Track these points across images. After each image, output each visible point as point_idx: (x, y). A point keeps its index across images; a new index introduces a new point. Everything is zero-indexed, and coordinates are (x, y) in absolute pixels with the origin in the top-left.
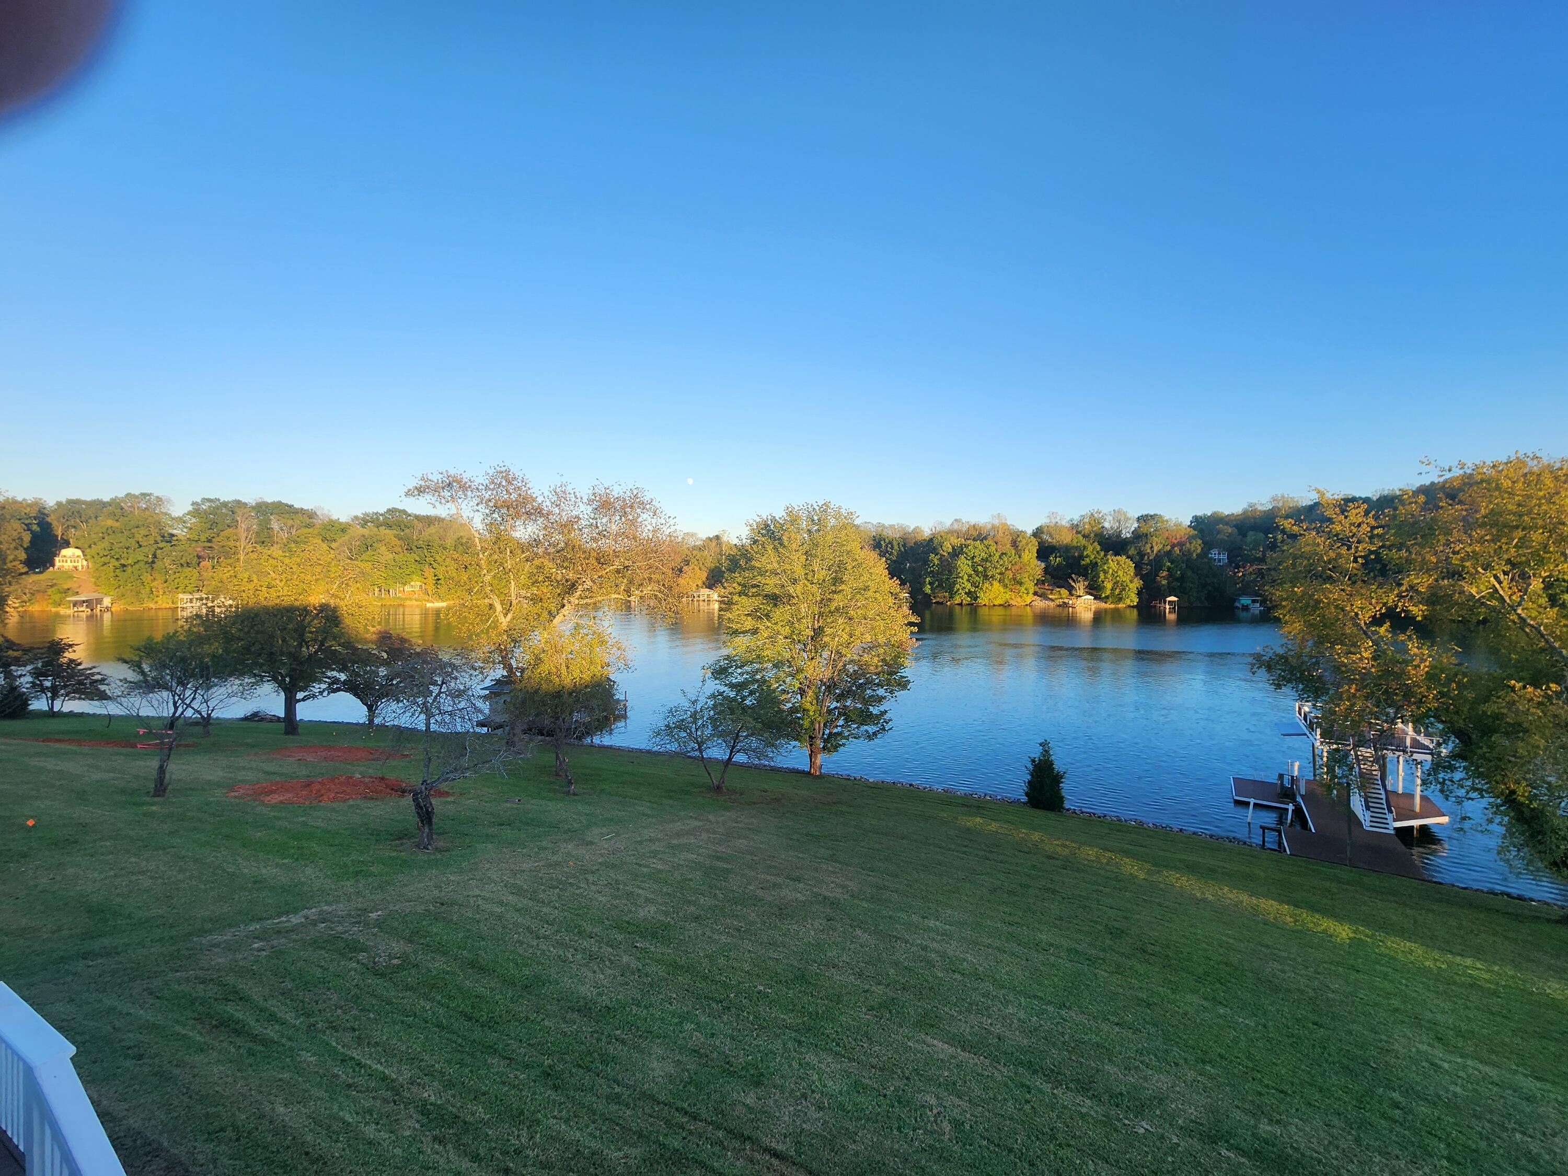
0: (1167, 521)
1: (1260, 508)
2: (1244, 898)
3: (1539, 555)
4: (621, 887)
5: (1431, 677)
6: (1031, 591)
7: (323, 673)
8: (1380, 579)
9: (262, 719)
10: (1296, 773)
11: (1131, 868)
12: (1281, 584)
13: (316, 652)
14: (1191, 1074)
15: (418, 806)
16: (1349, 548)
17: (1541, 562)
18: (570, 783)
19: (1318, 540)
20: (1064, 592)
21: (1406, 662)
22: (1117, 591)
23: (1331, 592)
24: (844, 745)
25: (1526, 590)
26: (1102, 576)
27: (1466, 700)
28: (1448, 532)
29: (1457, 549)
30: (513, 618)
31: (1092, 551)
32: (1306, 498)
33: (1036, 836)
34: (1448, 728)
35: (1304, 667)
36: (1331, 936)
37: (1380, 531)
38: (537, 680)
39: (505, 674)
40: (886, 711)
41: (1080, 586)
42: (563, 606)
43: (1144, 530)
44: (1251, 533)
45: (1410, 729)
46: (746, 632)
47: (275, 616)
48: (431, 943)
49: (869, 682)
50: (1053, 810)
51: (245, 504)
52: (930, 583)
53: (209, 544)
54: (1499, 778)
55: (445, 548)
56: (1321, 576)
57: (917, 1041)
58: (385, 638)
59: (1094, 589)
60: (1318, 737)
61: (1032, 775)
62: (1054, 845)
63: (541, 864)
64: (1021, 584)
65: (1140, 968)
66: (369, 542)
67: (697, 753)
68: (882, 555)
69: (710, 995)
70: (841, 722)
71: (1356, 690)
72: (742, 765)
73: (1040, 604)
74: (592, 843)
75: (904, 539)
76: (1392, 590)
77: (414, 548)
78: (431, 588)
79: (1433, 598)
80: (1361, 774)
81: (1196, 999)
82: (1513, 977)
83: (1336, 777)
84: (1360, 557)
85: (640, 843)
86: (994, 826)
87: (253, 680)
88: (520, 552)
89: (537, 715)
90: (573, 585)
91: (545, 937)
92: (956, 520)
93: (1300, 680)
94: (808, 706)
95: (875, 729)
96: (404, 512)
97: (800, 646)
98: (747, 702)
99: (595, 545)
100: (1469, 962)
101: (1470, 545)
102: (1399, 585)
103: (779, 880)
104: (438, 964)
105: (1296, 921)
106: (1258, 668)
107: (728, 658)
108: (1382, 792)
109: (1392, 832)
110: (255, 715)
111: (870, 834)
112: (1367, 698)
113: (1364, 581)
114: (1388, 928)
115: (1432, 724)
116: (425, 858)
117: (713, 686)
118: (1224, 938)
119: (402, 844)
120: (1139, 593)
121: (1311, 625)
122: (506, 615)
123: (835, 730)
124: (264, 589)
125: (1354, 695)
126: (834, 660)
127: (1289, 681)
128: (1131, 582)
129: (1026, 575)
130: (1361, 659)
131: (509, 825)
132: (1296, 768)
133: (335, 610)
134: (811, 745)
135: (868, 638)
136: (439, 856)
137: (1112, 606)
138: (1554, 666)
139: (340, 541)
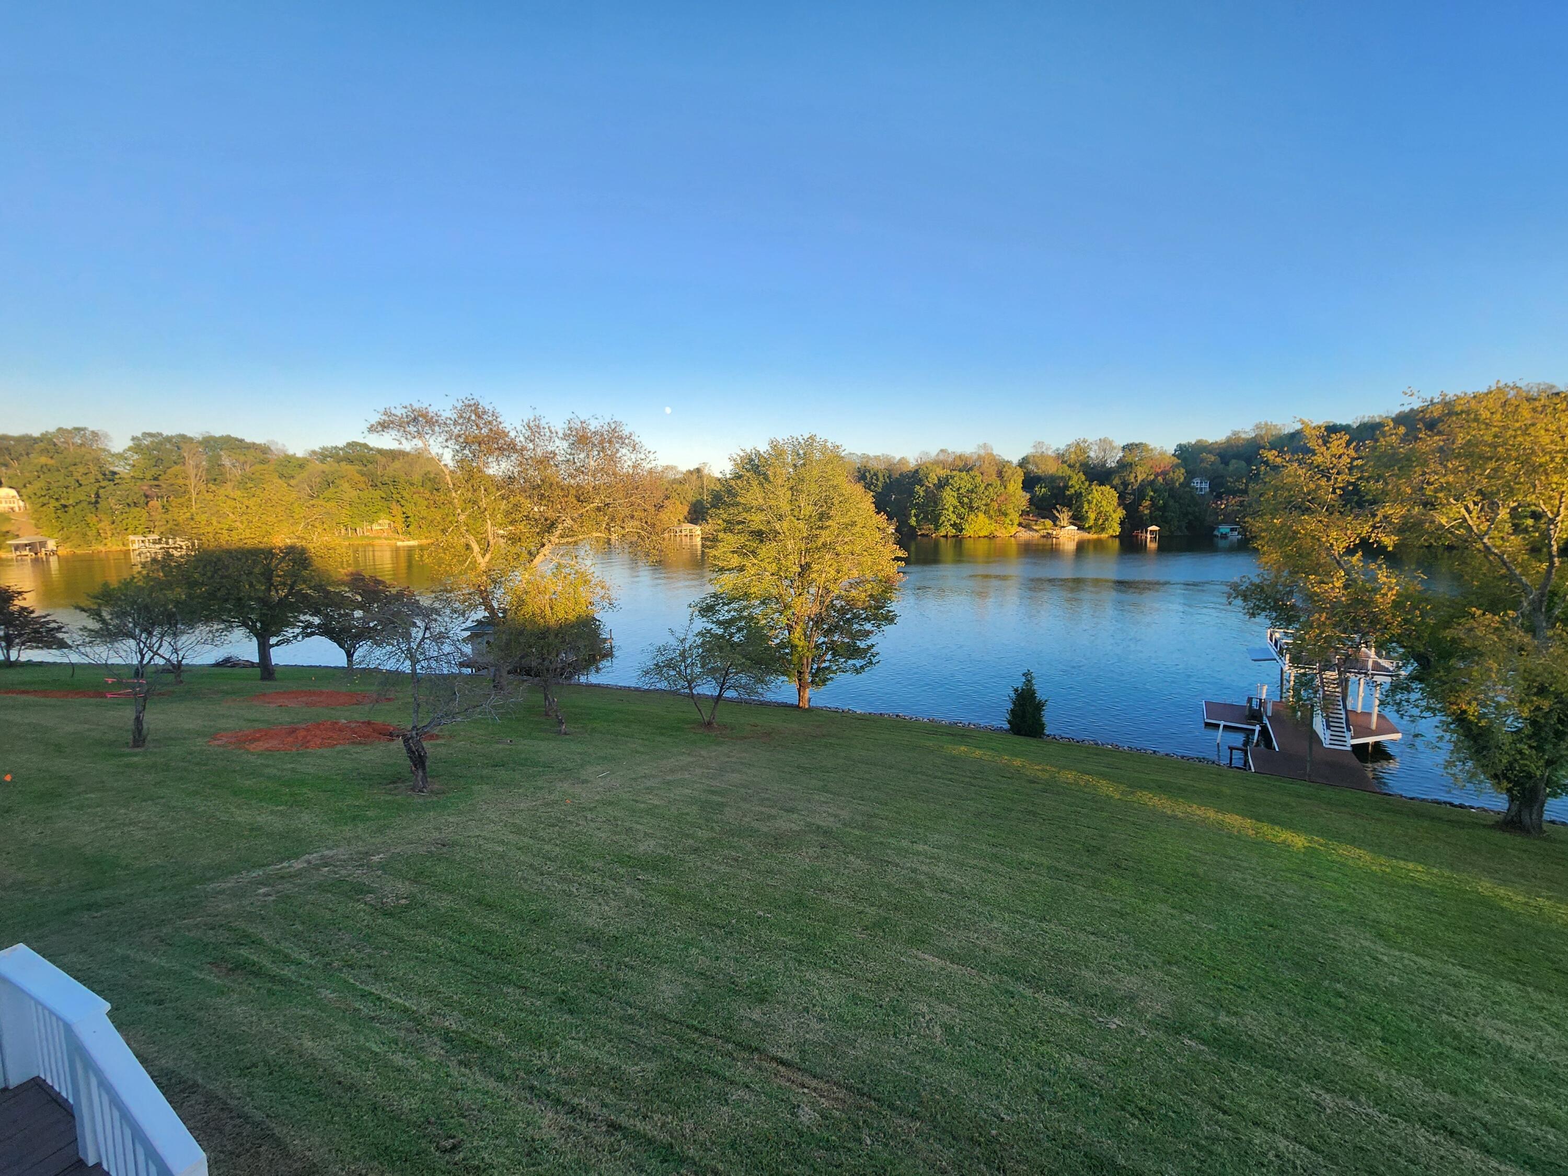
0: (1152, 450)
1: (1243, 436)
2: (1211, 814)
3: (1509, 486)
4: (620, 823)
5: (1396, 605)
6: (1016, 522)
7: (295, 617)
8: (1356, 511)
9: (235, 665)
10: (1264, 697)
11: (1106, 788)
12: (1261, 516)
13: (286, 596)
14: (1158, 975)
15: (410, 750)
16: (1329, 479)
17: (1511, 492)
18: (561, 722)
19: (1300, 472)
20: (1049, 523)
21: (1375, 590)
22: (1101, 521)
23: (1308, 523)
24: (832, 678)
25: (1494, 519)
26: (1086, 506)
27: (1428, 625)
28: (1425, 463)
29: (1432, 480)
30: (492, 559)
31: (1077, 481)
32: (1289, 426)
33: (1018, 762)
34: (1409, 652)
35: (1279, 596)
36: (1289, 846)
37: (1360, 462)
38: (521, 621)
39: (487, 614)
40: (873, 645)
41: (1064, 516)
42: (543, 545)
43: (1129, 459)
44: (1234, 461)
45: (1372, 653)
46: (733, 569)
47: (239, 560)
48: (437, 883)
49: (856, 616)
50: (1035, 737)
51: (191, 439)
52: (915, 516)
53: (156, 483)
54: (1452, 699)
55: (412, 484)
56: (1300, 507)
57: (910, 956)
58: (357, 580)
59: (1078, 520)
60: (1287, 662)
61: (1014, 703)
62: (1035, 769)
63: (538, 803)
64: (1006, 515)
65: (1115, 882)
66: (330, 478)
67: (687, 691)
68: (868, 487)
69: (713, 922)
70: (829, 657)
71: (1326, 618)
72: (730, 700)
73: (1024, 535)
74: (585, 781)
75: (889, 471)
76: (1367, 521)
77: (380, 485)
78: (400, 526)
79: (1406, 528)
80: (1325, 697)
81: (1165, 908)
82: (1448, 878)
83: (1302, 699)
84: (1339, 488)
85: (635, 779)
86: (978, 753)
87: (222, 626)
88: (494, 490)
89: (522, 657)
90: (553, 524)
91: (550, 874)
92: (942, 451)
93: (1274, 608)
94: (796, 642)
95: (863, 662)
96: (365, 446)
97: (788, 582)
98: (735, 639)
99: (572, 481)
100: (1411, 866)
101: (1445, 475)
102: (1374, 516)
103: (774, 812)
104: (445, 903)
105: (1257, 833)
106: (1235, 598)
107: (715, 596)
108: (1343, 712)
109: (1349, 749)
110: (227, 660)
111: (859, 765)
112: (1335, 626)
113: (1341, 513)
114: (1338, 836)
115: (1394, 648)
116: (421, 801)
117: (701, 624)
118: (1191, 852)
119: (396, 788)
120: (1122, 523)
121: (1288, 556)
122: (484, 555)
123: (824, 665)
124: (224, 532)
125: (1324, 623)
126: (822, 596)
127: (1264, 610)
128: (1114, 511)
129: (1011, 506)
130: (1332, 589)
131: (503, 766)
132: (1265, 691)
133: (303, 550)
134: (800, 680)
135: (855, 573)
136: (435, 799)
137: (1095, 536)
138: (1512, 592)
139: (298, 478)
